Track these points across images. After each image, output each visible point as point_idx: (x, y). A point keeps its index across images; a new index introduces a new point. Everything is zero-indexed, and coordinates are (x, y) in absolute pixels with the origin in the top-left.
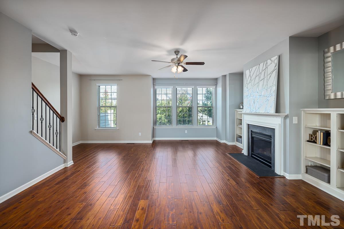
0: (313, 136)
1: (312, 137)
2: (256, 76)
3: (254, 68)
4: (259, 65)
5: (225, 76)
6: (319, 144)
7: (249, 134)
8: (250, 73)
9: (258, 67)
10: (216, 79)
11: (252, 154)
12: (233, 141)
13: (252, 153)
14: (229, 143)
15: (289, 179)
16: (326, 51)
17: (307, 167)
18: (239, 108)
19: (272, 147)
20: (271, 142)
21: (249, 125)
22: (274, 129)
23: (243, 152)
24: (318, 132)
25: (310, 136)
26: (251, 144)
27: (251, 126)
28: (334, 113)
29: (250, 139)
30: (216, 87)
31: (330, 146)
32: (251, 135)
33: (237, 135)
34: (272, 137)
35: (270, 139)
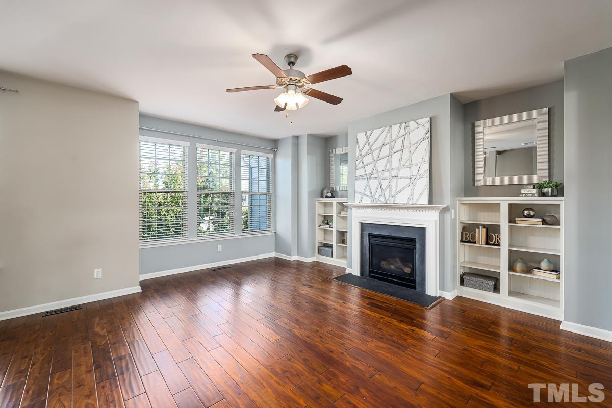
0: (468, 233)
2: (383, 145)
3: (377, 132)
4: (390, 127)
5: (297, 138)
6: (481, 243)
7: (364, 240)
8: (368, 138)
9: (386, 130)
10: (274, 144)
11: (370, 272)
12: (313, 255)
13: (369, 270)
14: (308, 259)
15: (451, 299)
16: (477, 123)
17: (464, 277)
18: (322, 196)
19: (417, 256)
20: (415, 249)
21: (365, 225)
22: (425, 228)
23: (347, 272)
24: (479, 228)
25: (464, 234)
26: (368, 256)
27: (369, 225)
28: (505, 203)
29: (367, 248)
30: (275, 156)
31: (499, 245)
32: (368, 241)
33: (319, 244)
34: (417, 240)
35: (412, 243)
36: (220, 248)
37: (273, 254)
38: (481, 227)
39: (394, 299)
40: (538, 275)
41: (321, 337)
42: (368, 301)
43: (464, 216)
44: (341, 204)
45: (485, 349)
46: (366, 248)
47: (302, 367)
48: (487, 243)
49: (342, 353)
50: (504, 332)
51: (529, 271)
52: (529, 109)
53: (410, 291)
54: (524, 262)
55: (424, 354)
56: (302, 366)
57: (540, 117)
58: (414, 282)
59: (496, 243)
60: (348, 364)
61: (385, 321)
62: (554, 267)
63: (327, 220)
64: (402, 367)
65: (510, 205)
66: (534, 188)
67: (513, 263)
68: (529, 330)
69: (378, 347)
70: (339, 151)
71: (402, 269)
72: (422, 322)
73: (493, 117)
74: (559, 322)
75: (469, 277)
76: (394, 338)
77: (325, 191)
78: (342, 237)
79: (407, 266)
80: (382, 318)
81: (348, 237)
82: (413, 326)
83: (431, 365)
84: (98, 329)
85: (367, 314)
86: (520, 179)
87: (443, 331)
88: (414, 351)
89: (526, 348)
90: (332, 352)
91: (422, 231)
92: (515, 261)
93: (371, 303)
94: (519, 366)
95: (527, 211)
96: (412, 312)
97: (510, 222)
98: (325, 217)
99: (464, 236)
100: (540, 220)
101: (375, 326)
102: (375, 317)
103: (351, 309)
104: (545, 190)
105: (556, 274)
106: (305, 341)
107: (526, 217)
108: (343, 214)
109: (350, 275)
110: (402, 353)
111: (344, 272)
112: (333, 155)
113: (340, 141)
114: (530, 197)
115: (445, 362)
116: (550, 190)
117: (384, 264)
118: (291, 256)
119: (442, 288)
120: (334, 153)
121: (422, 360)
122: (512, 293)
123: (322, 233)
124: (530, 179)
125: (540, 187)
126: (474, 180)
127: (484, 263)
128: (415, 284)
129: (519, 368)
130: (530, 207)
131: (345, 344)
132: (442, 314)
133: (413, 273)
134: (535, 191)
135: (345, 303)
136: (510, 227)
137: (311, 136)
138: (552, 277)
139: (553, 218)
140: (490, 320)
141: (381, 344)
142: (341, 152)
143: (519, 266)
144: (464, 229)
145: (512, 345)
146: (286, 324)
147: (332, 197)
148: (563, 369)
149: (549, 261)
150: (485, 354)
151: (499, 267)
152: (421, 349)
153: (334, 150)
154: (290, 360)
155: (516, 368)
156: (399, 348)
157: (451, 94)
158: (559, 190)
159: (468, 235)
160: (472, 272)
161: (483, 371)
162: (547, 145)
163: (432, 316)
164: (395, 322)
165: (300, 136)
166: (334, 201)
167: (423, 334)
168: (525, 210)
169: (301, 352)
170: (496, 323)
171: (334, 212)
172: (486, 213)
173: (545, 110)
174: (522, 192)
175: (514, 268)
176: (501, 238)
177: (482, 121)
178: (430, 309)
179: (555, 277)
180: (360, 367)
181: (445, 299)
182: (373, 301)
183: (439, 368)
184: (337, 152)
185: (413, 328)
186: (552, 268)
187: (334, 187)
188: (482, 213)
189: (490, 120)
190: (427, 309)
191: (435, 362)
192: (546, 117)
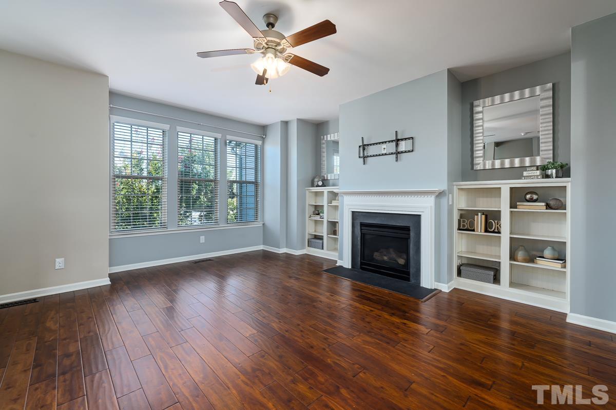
0: (466, 221)
1: (465, 224)
5: (286, 124)
6: (479, 231)
7: (356, 229)
10: (263, 130)
11: (362, 264)
12: (303, 248)
13: (361, 262)
14: (298, 251)
15: (448, 291)
16: (476, 103)
17: (461, 268)
18: (313, 186)
19: (412, 246)
20: (409, 238)
21: (357, 214)
22: (420, 215)
23: (337, 265)
24: (478, 215)
25: (462, 222)
26: (359, 247)
27: (360, 214)
28: (505, 186)
29: (359, 239)
30: (263, 143)
31: (499, 232)
32: (359, 230)
33: (310, 236)
34: (411, 229)
35: (407, 232)
36: (202, 239)
37: (261, 247)
38: (479, 214)
39: (386, 291)
40: (541, 263)
41: (302, 331)
42: (357, 293)
43: (462, 203)
44: (332, 193)
45: (485, 343)
46: (357, 238)
47: (276, 365)
48: (486, 231)
49: (324, 349)
50: (505, 325)
51: (532, 260)
52: (532, 86)
53: (404, 284)
54: (526, 250)
55: (417, 350)
56: (277, 363)
57: (543, 94)
58: (408, 274)
59: (496, 230)
60: (329, 361)
61: (376, 314)
62: (559, 255)
63: (318, 210)
64: (390, 364)
65: (511, 189)
66: (537, 170)
67: (514, 252)
68: (533, 323)
69: (365, 342)
70: (331, 137)
71: (395, 261)
72: (415, 315)
73: (492, 95)
74: (565, 315)
75: (468, 267)
76: (384, 332)
77: (316, 180)
78: (333, 227)
79: (400, 257)
80: (372, 311)
81: (339, 228)
82: (405, 319)
83: (425, 362)
84: (50, 324)
85: (356, 307)
86: (522, 162)
87: (438, 324)
88: (405, 346)
89: (530, 342)
90: (312, 347)
91: (417, 218)
92: (516, 250)
93: (361, 295)
94: (523, 362)
95: (529, 195)
96: (404, 305)
97: (511, 207)
98: (316, 206)
99: (462, 224)
100: (543, 204)
101: (363, 319)
102: (365, 310)
103: (339, 301)
104: (549, 172)
105: (561, 262)
106: (283, 336)
107: (528, 201)
108: (334, 203)
109: (341, 267)
110: (392, 348)
111: (335, 265)
112: (324, 141)
113: (331, 127)
114: (533, 179)
115: (440, 359)
116: (554, 171)
117: (377, 255)
118: (279, 248)
119: (438, 279)
120: (325, 139)
121: (414, 356)
122: (512, 284)
123: (313, 224)
124: (533, 161)
125: (544, 168)
126: (472, 164)
127: (483, 253)
128: (409, 275)
129: (523, 365)
130: (532, 191)
131: (328, 338)
132: (438, 306)
133: (407, 264)
134: (538, 173)
135: (332, 296)
136: (511, 212)
137: (301, 122)
138: (556, 266)
139: (558, 202)
140: (490, 312)
141: (368, 339)
142: (332, 139)
143: (520, 254)
144: (461, 216)
145: (514, 340)
146: (264, 317)
147: (323, 185)
148: (573, 366)
149: (553, 249)
150: (484, 349)
151: (499, 257)
152: (413, 344)
153: (325, 136)
154: (263, 357)
155: (520, 364)
156: (388, 343)
157: (448, 69)
158: (564, 171)
159: (466, 223)
160: (470, 262)
161: (482, 367)
162: (552, 124)
163: (427, 309)
164: (386, 315)
165: (290, 121)
166: (325, 190)
167: (416, 328)
168: (527, 194)
169: (277, 347)
170: (495, 316)
171: (324, 201)
172: (485, 199)
173: (550, 85)
174: (524, 175)
175: (515, 257)
176: (501, 225)
177: (481, 100)
178: (425, 301)
179: (560, 266)
180: (343, 364)
181: (441, 291)
182: (363, 294)
183: (433, 365)
184: (329, 139)
185: (405, 321)
186: (556, 256)
187: (326, 176)
188: (481, 199)
189: (490, 98)
190: (422, 302)
191: (429, 358)
192: (550, 94)
